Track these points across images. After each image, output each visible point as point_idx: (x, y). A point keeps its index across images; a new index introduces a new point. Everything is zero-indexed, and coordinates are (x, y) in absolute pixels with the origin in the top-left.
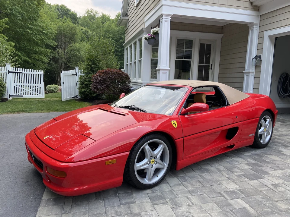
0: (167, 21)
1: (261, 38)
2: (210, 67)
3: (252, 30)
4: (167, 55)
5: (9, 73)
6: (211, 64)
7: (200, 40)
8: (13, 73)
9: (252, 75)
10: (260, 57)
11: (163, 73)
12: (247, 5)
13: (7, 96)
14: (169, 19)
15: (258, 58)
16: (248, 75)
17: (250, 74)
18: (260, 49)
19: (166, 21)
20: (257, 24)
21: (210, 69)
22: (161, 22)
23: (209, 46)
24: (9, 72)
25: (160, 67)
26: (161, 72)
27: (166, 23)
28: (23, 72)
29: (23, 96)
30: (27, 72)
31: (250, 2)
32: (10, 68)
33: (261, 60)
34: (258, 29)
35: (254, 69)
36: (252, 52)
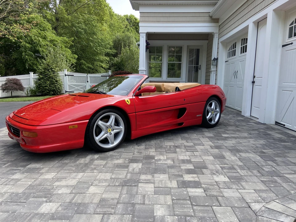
0: (143, 37)
2: (199, 67)
4: (144, 61)
6: (200, 65)
7: (188, 46)
8: (70, 76)
9: (214, 73)
10: (217, 59)
12: (208, 19)
13: (64, 92)
14: (144, 36)
15: (216, 59)
17: (213, 72)
19: (142, 37)
20: (216, 33)
21: (199, 69)
24: (66, 75)
27: (143, 38)
28: (75, 75)
29: (74, 92)
30: (77, 75)
31: (210, 16)
32: (66, 72)
33: (217, 61)
34: (218, 36)
35: (215, 68)
36: (214, 55)
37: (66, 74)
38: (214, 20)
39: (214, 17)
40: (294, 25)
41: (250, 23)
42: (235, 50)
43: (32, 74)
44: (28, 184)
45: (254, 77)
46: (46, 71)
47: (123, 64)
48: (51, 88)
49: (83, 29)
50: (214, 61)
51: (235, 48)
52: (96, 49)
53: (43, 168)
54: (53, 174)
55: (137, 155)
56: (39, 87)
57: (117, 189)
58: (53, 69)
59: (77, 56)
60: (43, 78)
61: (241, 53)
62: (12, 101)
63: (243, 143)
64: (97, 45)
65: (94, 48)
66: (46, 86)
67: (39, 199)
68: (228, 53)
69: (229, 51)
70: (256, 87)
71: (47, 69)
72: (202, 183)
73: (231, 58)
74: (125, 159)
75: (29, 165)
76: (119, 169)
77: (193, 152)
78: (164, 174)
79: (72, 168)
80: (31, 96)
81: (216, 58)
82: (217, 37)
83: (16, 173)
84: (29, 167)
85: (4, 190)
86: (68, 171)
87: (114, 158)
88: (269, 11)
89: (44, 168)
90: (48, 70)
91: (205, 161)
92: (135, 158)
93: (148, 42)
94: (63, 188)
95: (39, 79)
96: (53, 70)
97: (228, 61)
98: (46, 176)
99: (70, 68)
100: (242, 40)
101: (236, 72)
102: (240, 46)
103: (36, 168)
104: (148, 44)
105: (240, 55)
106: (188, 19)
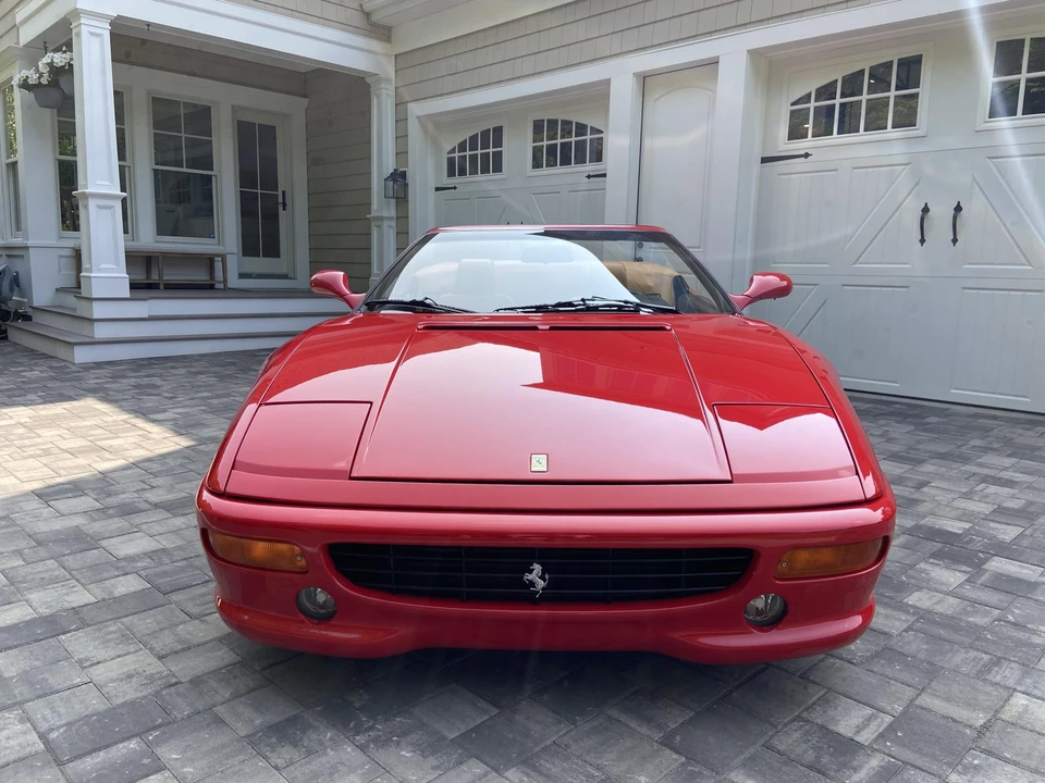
0: (99, 36)
1: (401, 120)
2: (280, 200)
3: (378, 96)
6: (284, 192)
7: (233, 109)
9: (390, 227)
10: (403, 175)
11: (100, 207)
12: (357, 19)
14: (104, 30)
15: (399, 177)
16: (379, 227)
17: (386, 224)
18: (402, 153)
20: (387, 81)
21: (281, 208)
22: (78, 35)
23: (269, 133)
25: (86, 186)
26: (92, 203)
27: (96, 41)
31: (363, 11)
33: (406, 185)
34: (392, 93)
36: (383, 160)
38: (379, 30)
39: (374, 18)
40: (812, 105)
50: (395, 182)
61: (537, 164)
68: (451, 162)
69: (457, 155)
73: (470, 178)
82: (388, 96)
97: (455, 188)
102: (530, 146)
105: (530, 174)
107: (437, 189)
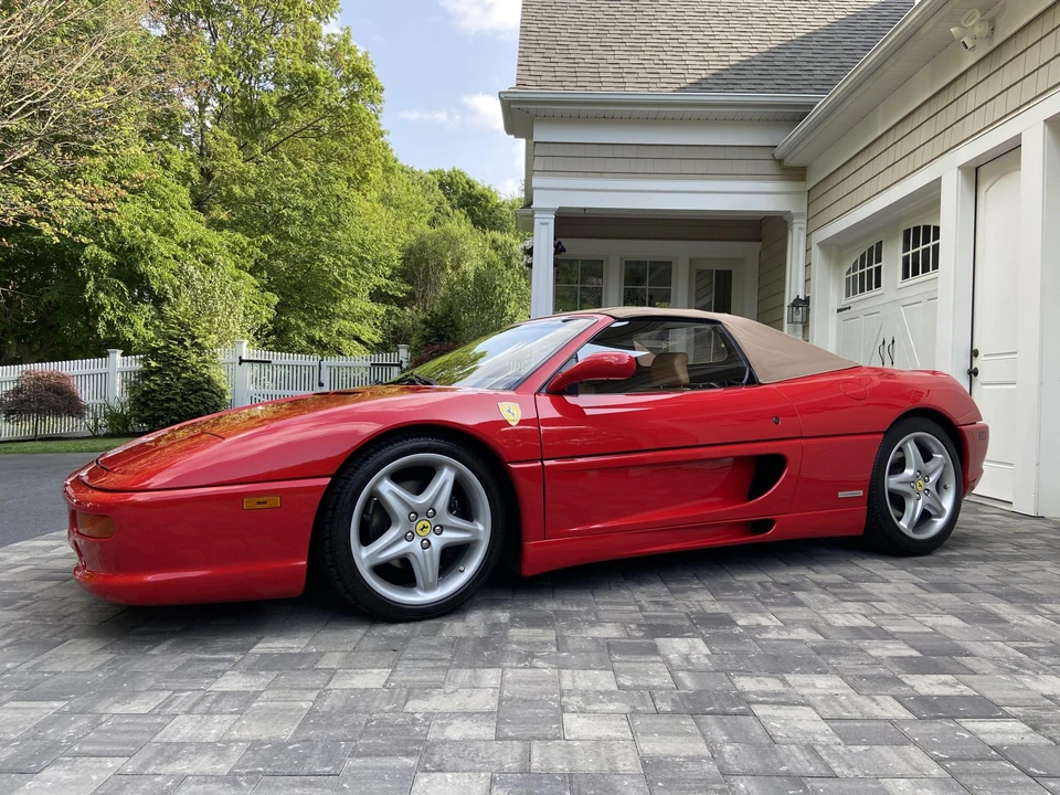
0: (547, 224)
1: (808, 250)
5: (240, 364)
7: (691, 260)
8: (258, 365)
10: (807, 301)
14: (551, 220)
15: (803, 303)
18: (808, 280)
19: (542, 224)
20: (800, 215)
24: (241, 361)
27: (544, 228)
28: (274, 361)
30: (283, 362)
31: (775, 159)
32: (246, 350)
33: (808, 311)
34: (804, 226)
35: (800, 333)
36: (794, 288)
37: (244, 358)
38: (792, 172)
39: (789, 162)
41: (948, 172)
42: (878, 270)
43: (116, 356)
44: (302, 709)
45: (974, 353)
46: (174, 345)
47: (453, 321)
48: (187, 406)
49: (297, 208)
50: (798, 307)
51: (878, 260)
52: (343, 275)
53: (322, 654)
54: (379, 674)
55: (656, 611)
56: (144, 404)
57: (679, 724)
58: (198, 338)
59: (276, 300)
60: (158, 371)
61: (906, 276)
62: (45, 451)
63: (1023, 574)
64: (347, 262)
65: (336, 274)
66: (168, 400)
67: (385, 759)
68: (848, 280)
69: (852, 274)
70: (985, 387)
71: (175, 340)
72: (1000, 702)
73: (860, 296)
74: (624, 624)
75: (259, 645)
76: (624, 658)
77: (866, 601)
78: (820, 673)
79: (437, 653)
80: (107, 436)
81: (802, 297)
82: (801, 228)
83: (224, 672)
84: (263, 651)
85: (213, 732)
86: (431, 664)
87: (578, 621)
88: (1030, 127)
89: (329, 655)
90: (181, 342)
91: (939, 629)
92: (659, 622)
93: (559, 243)
94: (455, 721)
95: (146, 374)
96: (199, 341)
97: (849, 308)
98: (351, 678)
99: (258, 339)
100: (907, 232)
101: (889, 342)
102: (900, 255)
103: (291, 654)
104: (559, 249)
105: (900, 285)
106: (700, 167)
107: (839, 311)
